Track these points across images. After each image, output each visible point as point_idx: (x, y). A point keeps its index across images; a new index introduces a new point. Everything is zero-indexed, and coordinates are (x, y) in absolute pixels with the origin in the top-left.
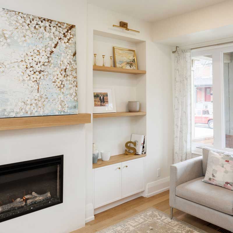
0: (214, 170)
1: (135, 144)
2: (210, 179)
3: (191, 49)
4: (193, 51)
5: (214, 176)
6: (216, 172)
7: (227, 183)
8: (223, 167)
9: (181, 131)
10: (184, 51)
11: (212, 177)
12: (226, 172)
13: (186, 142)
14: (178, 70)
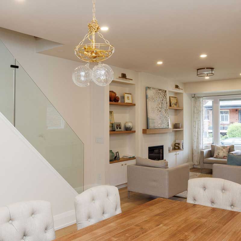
0: (218, 152)
1: (179, 144)
2: (217, 156)
3: (203, 97)
4: (204, 97)
5: (218, 154)
6: (219, 153)
7: (224, 156)
8: (222, 150)
9: (198, 139)
10: (199, 97)
11: (218, 155)
12: (224, 152)
13: (200, 144)
14: (195, 107)
